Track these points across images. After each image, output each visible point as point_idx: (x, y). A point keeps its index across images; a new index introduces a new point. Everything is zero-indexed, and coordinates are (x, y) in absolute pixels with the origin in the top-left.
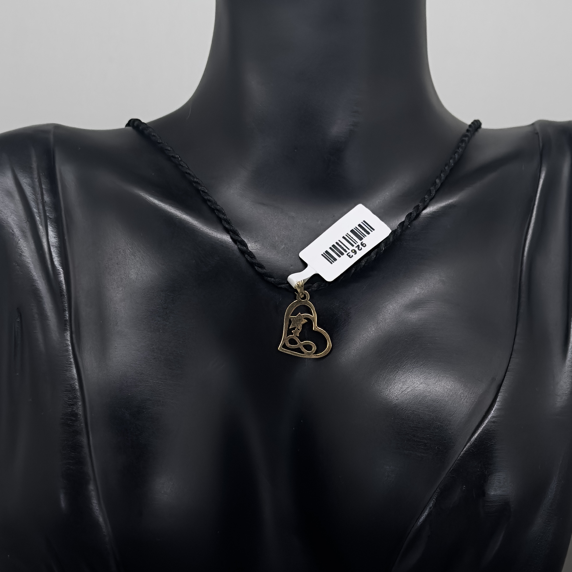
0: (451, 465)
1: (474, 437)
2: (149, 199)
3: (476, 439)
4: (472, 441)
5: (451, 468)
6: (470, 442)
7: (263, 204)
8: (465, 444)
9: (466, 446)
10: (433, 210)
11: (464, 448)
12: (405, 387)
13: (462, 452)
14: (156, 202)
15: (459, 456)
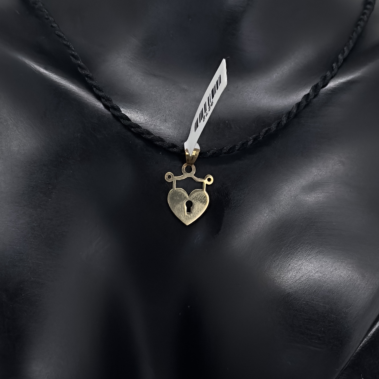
0: (347, 361)
1: (371, 332)
2: (34, 68)
3: (374, 334)
4: (370, 336)
5: (346, 365)
6: (367, 337)
7: (155, 76)
8: (361, 340)
9: (362, 341)
10: (334, 86)
11: (360, 344)
12: (299, 276)
13: (358, 348)
14: (42, 70)
15: (356, 351)
